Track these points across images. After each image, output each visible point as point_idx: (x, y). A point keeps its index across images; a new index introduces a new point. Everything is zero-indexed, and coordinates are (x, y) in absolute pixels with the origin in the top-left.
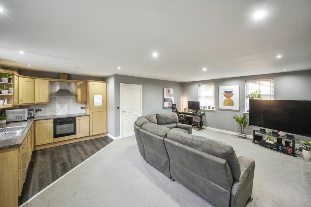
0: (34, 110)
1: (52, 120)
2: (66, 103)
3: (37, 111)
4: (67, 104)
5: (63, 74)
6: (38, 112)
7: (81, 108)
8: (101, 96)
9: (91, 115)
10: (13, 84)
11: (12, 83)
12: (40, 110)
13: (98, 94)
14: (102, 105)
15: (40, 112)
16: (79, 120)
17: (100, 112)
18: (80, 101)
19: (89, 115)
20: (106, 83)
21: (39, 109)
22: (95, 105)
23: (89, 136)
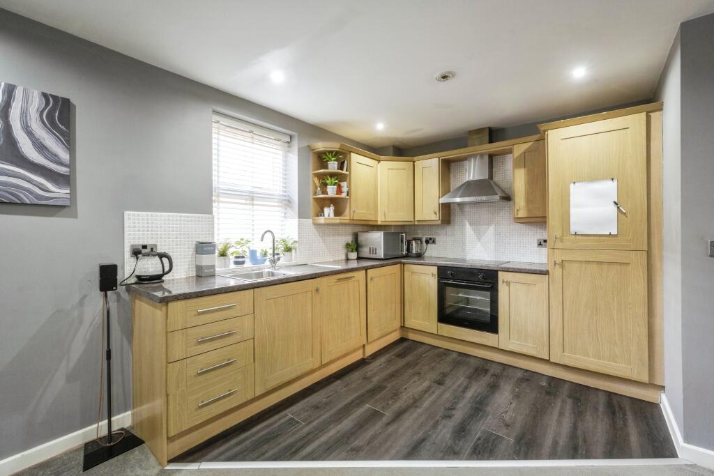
0: (424, 240)
1: (435, 270)
2: (489, 224)
3: (427, 242)
4: (492, 228)
5: (478, 131)
6: (429, 245)
7: (540, 244)
8: (610, 188)
9: (557, 273)
10: (347, 173)
11: (344, 172)
12: (434, 242)
13: (593, 178)
14: (614, 232)
15: (433, 245)
16: (508, 283)
17: (605, 266)
18: (522, 214)
19: (546, 273)
20: (643, 115)
21: (430, 239)
22: (573, 229)
23: (548, 361)
